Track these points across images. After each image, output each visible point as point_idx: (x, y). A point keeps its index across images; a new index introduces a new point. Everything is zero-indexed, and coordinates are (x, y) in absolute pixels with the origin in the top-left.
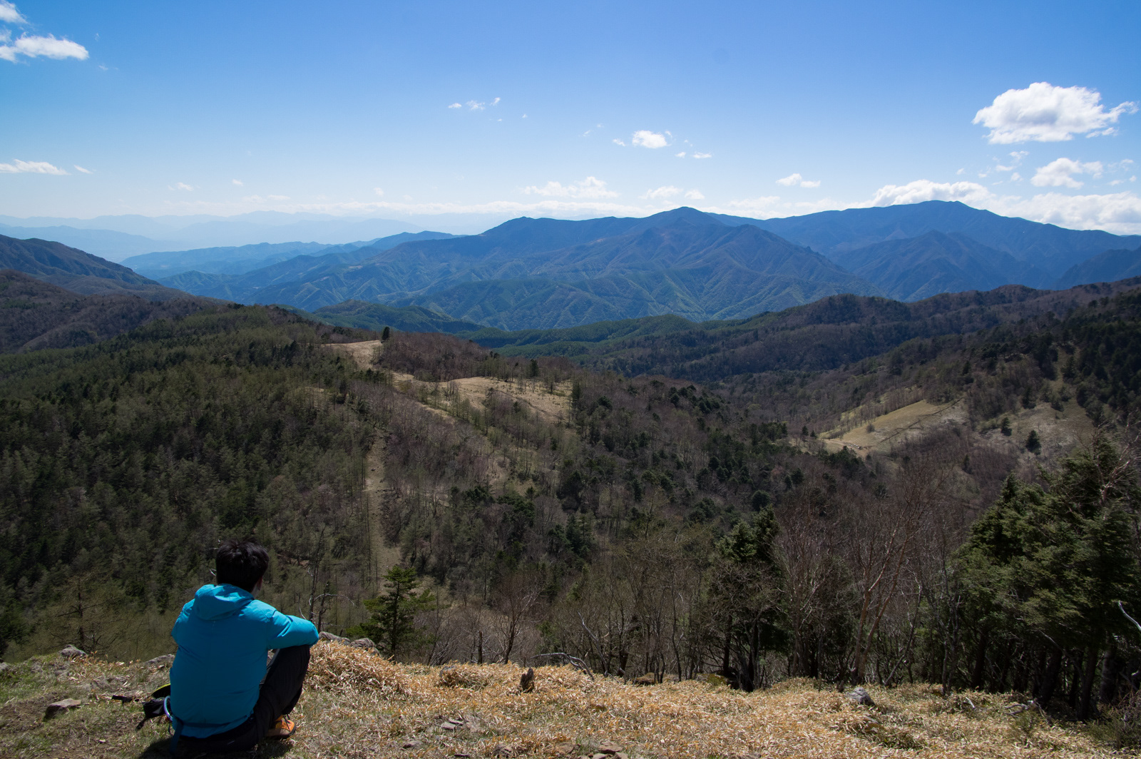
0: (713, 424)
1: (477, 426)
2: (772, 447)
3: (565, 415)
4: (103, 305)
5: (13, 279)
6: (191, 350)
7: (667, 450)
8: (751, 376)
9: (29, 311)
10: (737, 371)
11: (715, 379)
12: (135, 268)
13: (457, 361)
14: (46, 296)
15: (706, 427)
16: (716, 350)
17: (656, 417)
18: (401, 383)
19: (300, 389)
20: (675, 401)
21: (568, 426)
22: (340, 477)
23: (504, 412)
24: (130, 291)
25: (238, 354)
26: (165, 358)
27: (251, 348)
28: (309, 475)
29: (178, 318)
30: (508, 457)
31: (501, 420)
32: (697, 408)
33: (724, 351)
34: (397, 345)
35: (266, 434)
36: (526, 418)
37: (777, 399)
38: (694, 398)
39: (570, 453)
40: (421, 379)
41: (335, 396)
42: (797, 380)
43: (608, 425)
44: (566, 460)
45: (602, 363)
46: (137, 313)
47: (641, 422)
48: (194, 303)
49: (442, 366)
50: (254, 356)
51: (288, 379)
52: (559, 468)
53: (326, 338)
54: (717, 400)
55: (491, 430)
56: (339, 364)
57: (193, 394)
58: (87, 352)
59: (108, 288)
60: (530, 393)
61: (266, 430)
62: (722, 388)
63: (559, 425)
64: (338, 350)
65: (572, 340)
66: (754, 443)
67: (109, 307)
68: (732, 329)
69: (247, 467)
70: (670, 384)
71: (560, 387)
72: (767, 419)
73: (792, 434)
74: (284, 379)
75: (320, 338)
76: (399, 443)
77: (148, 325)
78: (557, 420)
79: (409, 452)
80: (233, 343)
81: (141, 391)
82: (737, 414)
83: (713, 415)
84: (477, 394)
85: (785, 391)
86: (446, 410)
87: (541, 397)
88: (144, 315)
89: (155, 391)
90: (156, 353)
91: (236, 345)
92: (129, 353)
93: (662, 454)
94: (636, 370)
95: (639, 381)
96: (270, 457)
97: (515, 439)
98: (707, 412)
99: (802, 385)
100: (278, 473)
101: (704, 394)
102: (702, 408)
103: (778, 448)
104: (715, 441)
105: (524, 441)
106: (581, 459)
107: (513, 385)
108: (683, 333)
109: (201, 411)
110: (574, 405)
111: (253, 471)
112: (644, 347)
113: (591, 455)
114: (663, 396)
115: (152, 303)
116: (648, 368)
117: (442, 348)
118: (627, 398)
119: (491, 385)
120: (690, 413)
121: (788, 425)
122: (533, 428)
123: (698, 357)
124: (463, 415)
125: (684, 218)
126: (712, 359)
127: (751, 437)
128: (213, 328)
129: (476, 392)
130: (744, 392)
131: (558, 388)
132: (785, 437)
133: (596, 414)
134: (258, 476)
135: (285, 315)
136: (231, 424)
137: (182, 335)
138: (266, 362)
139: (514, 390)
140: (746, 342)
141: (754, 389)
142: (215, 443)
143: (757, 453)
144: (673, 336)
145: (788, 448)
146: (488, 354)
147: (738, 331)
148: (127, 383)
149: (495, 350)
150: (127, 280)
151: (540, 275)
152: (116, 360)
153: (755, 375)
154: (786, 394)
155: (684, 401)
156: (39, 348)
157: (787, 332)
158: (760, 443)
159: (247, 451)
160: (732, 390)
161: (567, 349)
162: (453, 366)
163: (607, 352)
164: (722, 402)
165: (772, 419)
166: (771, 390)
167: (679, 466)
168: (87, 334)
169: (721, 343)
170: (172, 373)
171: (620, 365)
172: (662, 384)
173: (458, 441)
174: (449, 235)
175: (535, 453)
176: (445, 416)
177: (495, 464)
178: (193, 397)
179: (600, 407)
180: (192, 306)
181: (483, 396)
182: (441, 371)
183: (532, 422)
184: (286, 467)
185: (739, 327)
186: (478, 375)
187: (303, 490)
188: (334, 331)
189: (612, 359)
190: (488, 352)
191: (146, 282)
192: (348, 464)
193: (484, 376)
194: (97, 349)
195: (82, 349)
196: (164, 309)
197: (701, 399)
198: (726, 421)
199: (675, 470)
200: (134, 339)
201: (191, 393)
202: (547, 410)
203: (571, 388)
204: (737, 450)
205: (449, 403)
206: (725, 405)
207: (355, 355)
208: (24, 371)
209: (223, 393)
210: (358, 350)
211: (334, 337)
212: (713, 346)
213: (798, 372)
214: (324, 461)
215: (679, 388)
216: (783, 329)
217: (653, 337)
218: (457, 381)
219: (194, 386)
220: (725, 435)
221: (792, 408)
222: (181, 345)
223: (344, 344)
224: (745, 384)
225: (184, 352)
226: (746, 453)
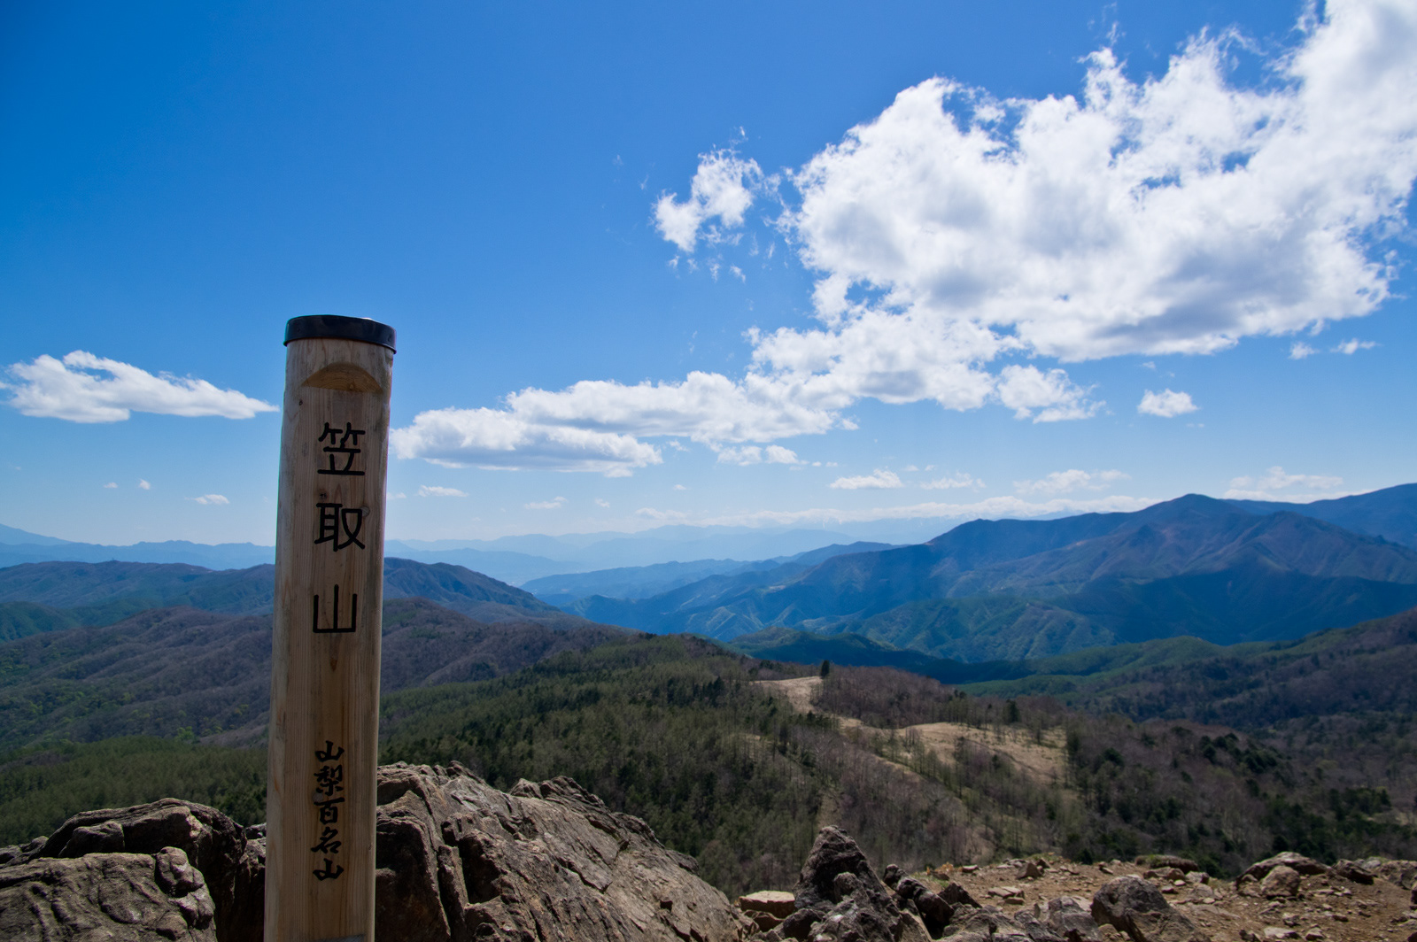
0: (1271, 788)
1: (947, 784)
2: (1369, 823)
3: (1060, 772)
4: (506, 634)
5: (421, 606)
6: (603, 687)
7: (1208, 824)
8: (1317, 720)
9: (433, 641)
10: (1294, 712)
11: (1261, 725)
12: (535, 593)
13: (914, 703)
14: (450, 625)
15: (1261, 793)
16: (1257, 684)
17: (1186, 777)
18: (848, 730)
19: (733, 735)
20: (1209, 755)
21: (1066, 786)
22: (786, 846)
23: (980, 768)
24: (530, 618)
25: (656, 692)
26: (575, 696)
27: (669, 685)
28: (748, 842)
29: (585, 650)
30: (991, 827)
31: (977, 778)
32: (1243, 765)
33: (1270, 685)
34: (839, 683)
35: (696, 789)
36: (1009, 775)
37: (1363, 752)
38: (1237, 752)
39: (1075, 824)
40: (872, 725)
41: (775, 745)
42: (1392, 726)
43: (1121, 788)
44: (1069, 833)
45: (1097, 703)
46: (540, 643)
47: (1167, 785)
48: (599, 633)
49: (895, 706)
50: (674, 695)
51: (719, 723)
52: (1062, 845)
53: (754, 674)
54: (1273, 755)
55: (965, 791)
56: (772, 706)
57: (614, 738)
58: (491, 687)
59: (509, 615)
60: (1012, 744)
61: (697, 784)
62: (1273, 736)
63: (1053, 786)
64: (769, 688)
65: (1053, 673)
66: (1340, 817)
67: (511, 637)
68: (1278, 654)
69: (675, 828)
70: (1200, 731)
71: (1049, 736)
72: (1350, 782)
73: (1396, 806)
74: (715, 724)
75: (748, 674)
76: (854, 805)
77: (552, 657)
78: (1049, 780)
79: (865, 817)
80: (650, 680)
81: (556, 734)
82: (1305, 774)
83: (1269, 776)
84: (944, 745)
85: (1374, 741)
86: (906, 765)
87: (1025, 749)
88: (546, 646)
89: (572, 734)
90: (566, 690)
91: (652, 681)
92: (537, 689)
93: (1201, 830)
94: (1144, 712)
95: (1154, 727)
96: (701, 818)
97: (996, 804)
98: (1258, 772)
99: (1401, 733)
100: (711, 838)
101: (1252, 746)
102: (1252, 766)
103: (1379, 826)
104: (1277, 812)
105: (1010, 806)
106: (1090, 832)
107: (988, 733)
108: (1205, 661)
109: (623, 759)
110: (1071, 760)
111: (682, 833)
112: (1152, 680)
113: (1104, 828)
114: (1192, 747)
115: (555, 632)
116: (1161, 709)
117: (895, 686)
118: (1141, 750)
119: (960, 733)
120: (1234, 772)
121: (1388, 792)
122: (1019, 790)
123: (1232, 693)
124: (929, 769)
125: (1192, 508)
126: (1253, 696)
127: (1332, 809)
128: (623, 661)
129: (942, 741)
130: (1309, 743)
131: (1047, 737)
132: (1389, 810)
133: (1102, 771)
134: (688, 839)
135: (703, 646)
136: (656, 775)
137: (590, 669)
138: (685, 702)
139: (989, 739)
140: (1302, 671)
141: (1324, 739)
142: (638, 797)
143: (1346, 833)
144: (1191, 666)
145: (1396, 828)
146: (952, 693)
147: (1288, 657)
148: (541, 724)
149: (962, 688)
150: (527, 606)
151: (1004, 590)
152: (524, 697)
153: (1323, 719)
154: (1376, 747)
155: (1222, 755)
156: (439, 682)
157: (1364, 657)
158: (1348, 819)
159: (676, 809)
160: (1290, 740)
161: (1046, 686)
162: (909, 708)
163: (1102, 688)
164: (1280, 756)
165: (1359, 783)
166: (1350, 740)
167: (1228, 847)
168: (488, 667)
169: (1263, 674)
170: (589, 713)
171: (1123, 705)
172: (1189, 732)
173: (924, 804)
174: (888, 545)
175: (1026, 824)
176: (908, 772)
177: (975, 835)
178: (614, 742)
179: (1108, 762)
180: (594, 637)
181: (952, 747)
182: (895, 711)
183: (1017, 781)
184: (721, 830)
185: (1290, 651)
186: (941, 719)
187: (743, 859)
188: (762, 665)
189: (1109, 698)
190: (951, 690)
191: (548, 608)
192: (795, 830)
193: (949, 721)
194: (501, 684)
195: (486, 683)
196: (568, 639)
197: (1247, 752)
198: (1289, 784)
199: (1223, 853)
200: (539, 672)
201: (611, 737)
202: (1036, 766)
203: (1064, 737)
204: (1313, 826)
205: (909, 756)
206: (1284, 761)
207: (790, 694)
208: (428, 707)
209: (646, 738)
210: (792, 689)
211: (763, 672)
212: (1252, 678)
213: (1390, 714)
214: (765, 824)
215: (1213, 737)
216: (1357, 652)
217: (1163, 667)
218: (918, 727)
219: (613, 729)
220: (1292, 804)
221: (1389, 767)
222: (592, 681)
223: (776, 682)
224: (1308, 732)
225: (596, 689)
226: (1329, 831)
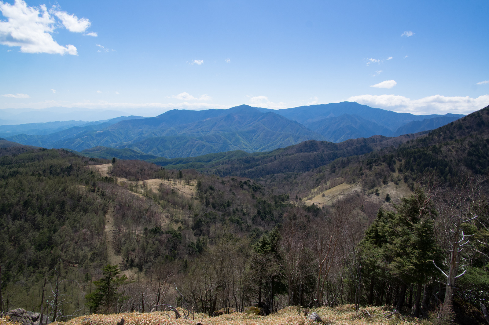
0: (258, 196)
1: (155, 200)
2: (283, 205)
3: (194, 194)
6: (21, 170)
7: (239, 208)
10: (268, 173)
11: (259, 177)
13: (146, 172)
15: (255, 197)
16: (259, 165)
17: (234, 194)
18: (121, 182)
19: (74, 186)
20: (242, 187)
21: (196, 199)
22: (93, 225)
23: (167, 193)
25: (44, 171)
26: (8, 174)
27: (50, 168)
28: (78, 225)
29: (14, 155)
30: (170, 213)
31: (166, 197)
32: (251, 189)
33: (262, 165)
34: (119, 166)
35: (57, 207)
36: (177, 196)
37: (285, 184)
38: (250, 185)
39: (197, 210)
40: (130, 180)
41: (90, 189)
42: (293, 176)
43: (213, 198)
44: (195, 214)
45: (210, 171)
47: (228, 196)
49: (139, 174)
50: (52, 171)
51: (68, 182)
52: (192, 217)
53: (86, 163)
54: (260, 186)
55: (162, 202)
56: (92, 175)
57: (22, 190)
60: (179, 185)
61: (58, 205)
62: (262, 180)
63: (192, 198)
64: (92, 168)
65: (197, 162)
66: (276, 203)
68: (265, 156)
69: (48, 222)
70: (239, 179)
71: (192, 182)
72: (281, 193)
73: (291, 199)
74: (66, 182)
75: (83, 163)
76: (120, 209)
78: (191, 197)
79: (125, 213)
80: (42, 166)
82: (268, 191)
83: (258, 192)
84: (155, 186)
85: (288, 181)
86: (141, 194)
87: (183, 187)
89: (2, 189)
90: (3, 171)
91: (43, 167)
93: (237, 210)
94: (225, 174)
95: (226, 179)
96: (59, 218)
97: (172, 205)
98: (256, 191)
99: (295, 178)
100: (63, 225)
101: (254, 183)
102: (253, 189)
103: (286, 205)
104: (259, 203)
105: (177, 206)
106: (202, 213)
107: (171, 182)
108: (244, 158)
109: (26, 198)
110: (198, 190)
111: (51, 224)
112: (228, 164)
113: (206, 211)
114: (237, 185)
115: (2, 148)
116: (230, 173)
117: (140, 166)
118: (221, 186)
119: (161, 182)
120: (248, 192)
121: (289, 195)
122: (180, 200)
123: (251, 168)
124: (149, 195)
125: (244, 109)
126: (257, 168)
127: (274, 201)
128: (32, 159)
129: (155, 185)
130: (271, 182)
131: (191, 182)
132: (289, 200)
133: (208, 193)
134: (54, 226)
135: (67, 153)
136: (41, 203)
137: (17, 163)
138: (58, 174)
139: (172, 184)
140: (271, 161)
141: (275, 181)
142: (32, 212)
143: (277, 208)
144: (240, 159)
145: (290, 205)
146: (160, 169)
147: (268, 156)
149: (163, 167)
151: (183, 134)
153: (275, 175)
154: (288, 182)
155: (246, 187)
157: (288, 156)
158: (278, 203)
159: (49, 215)
160: (266, 181)
161: (195, 166)
162: (144, 174)
163: (212, 167)
164: (262, 186)
165: (283, 193)
166: (282, 181)
167: (244, 214)
169: (260, 162)
170: (11, 180)
171: (218, 172)
172: (236, 179)
173: (146, 206)
174: (143, 117)
175: (181, 211)
176: (141, 196)
177: (164, 216)
179: (210, 190)
180: (22, 149)
181: (158, 187)
182: (139, 176)
183: (180, 198)
184: (67, 222)
185: (268, 155)
186: (156, 178)
187: (76, 232)
188: (90, 160)
189: (215, 170)
190: (160, 168)
192: (96, 220)
193: (158, 178)
196: (8, 151)
197: (253, 185)
198: (264, 194)
199: (243, 216)
201: (20, 189)
202: (187, 192)
203: (197, 182)
204: (269, 206)
205: (142, 191)
206: (263, 188)
207: (100, 170)
209: (36, 189)
210: (101, 168)
211: (90, 162)
212: (257, 163)
213: (293, 173)
214: (85, 218)
215: (243, 181)
216: (286, 155)
217: (232, 160)
218: (146, 181)
219: (22, 186)
220: (263, 200)
221: (291, 188)
222: (16, 168)
223: (95, 166)
224: (271, 179)
225: (18, 171)
226: (273, 208)
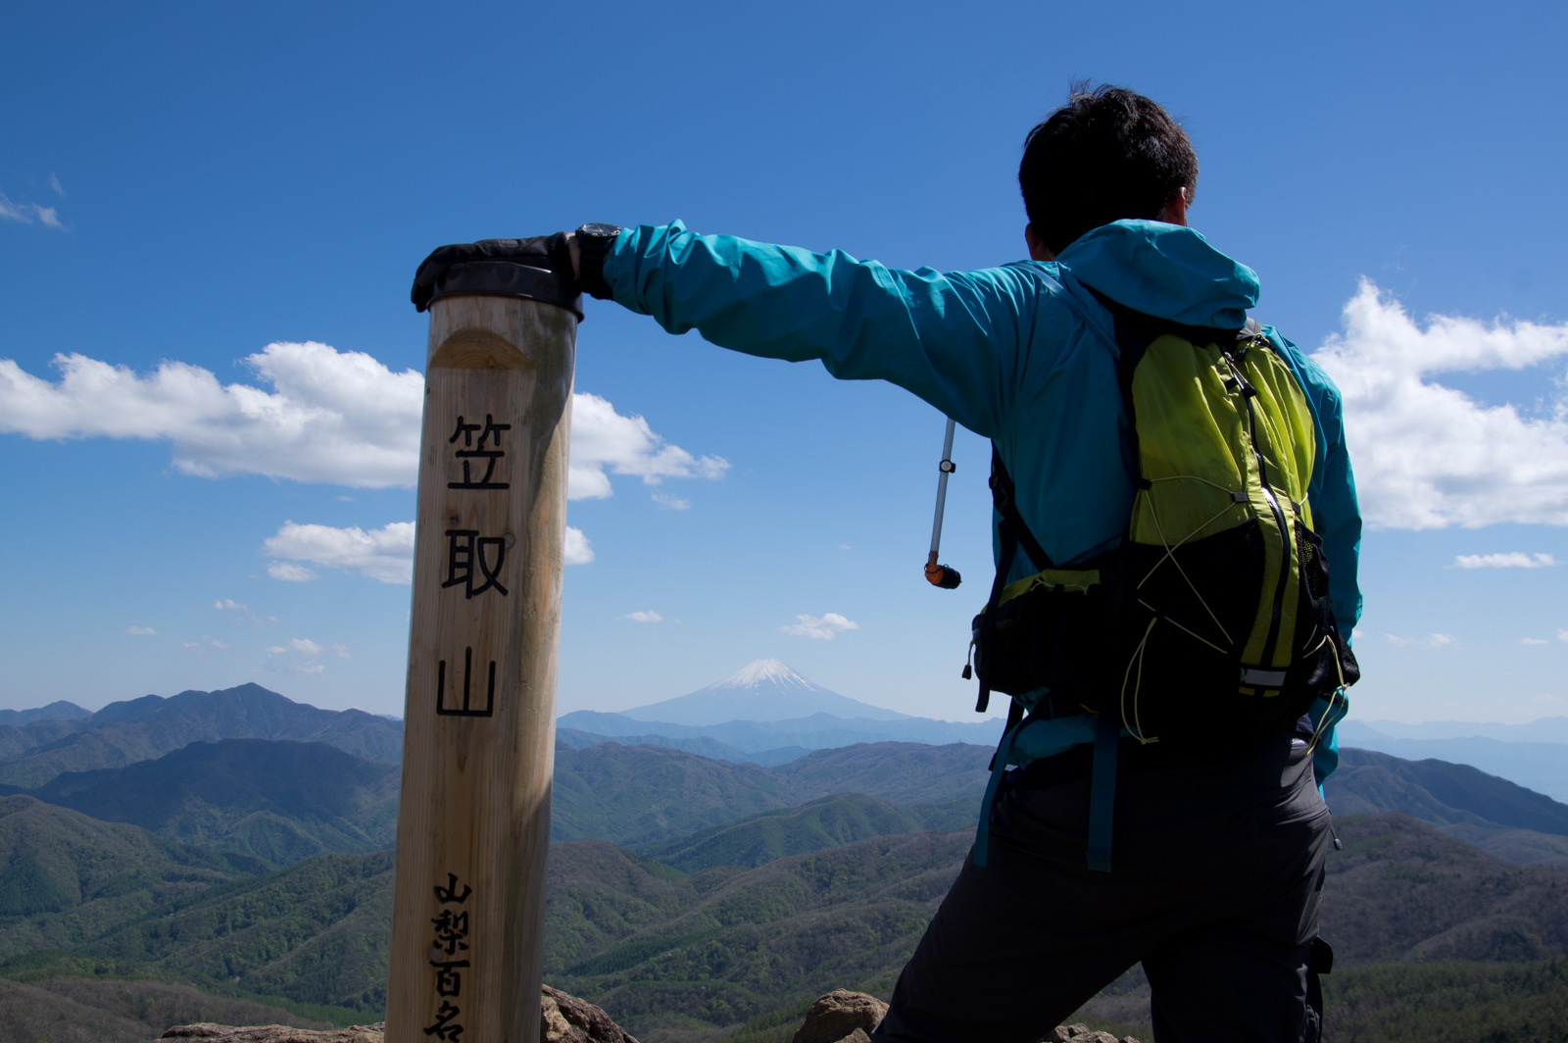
4: (1553, 885)
5: (1399, 828)
9: (1423, 887)
14: (1452, 863)
58: (1529, 975)
59: (1559, 852)
156: (1437, 955)
168: (1523, 939)
194: (1548, 972)
195: (1520, 968)
208: (1418, 996)
